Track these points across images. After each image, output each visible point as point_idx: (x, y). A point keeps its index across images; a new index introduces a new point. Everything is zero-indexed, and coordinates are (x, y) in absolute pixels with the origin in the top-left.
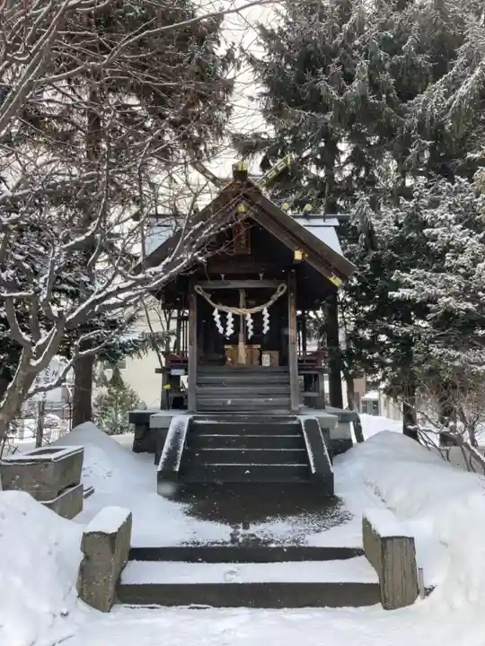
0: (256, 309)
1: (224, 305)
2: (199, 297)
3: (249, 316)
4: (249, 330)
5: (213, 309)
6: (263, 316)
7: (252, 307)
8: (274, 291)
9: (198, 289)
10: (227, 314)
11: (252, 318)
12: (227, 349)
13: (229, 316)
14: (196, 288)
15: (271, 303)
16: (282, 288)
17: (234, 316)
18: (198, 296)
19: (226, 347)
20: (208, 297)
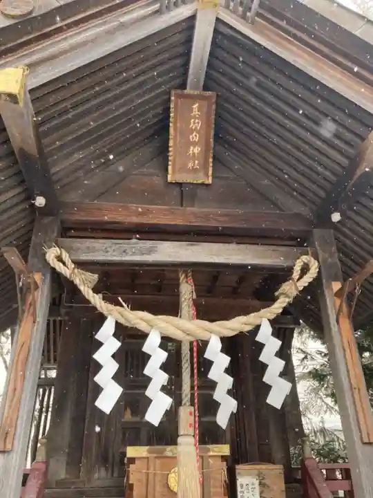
0: (238, 325)
1: (135, 307)
2: (59, 281)
3: (215, 346)
4: (220, 394)
5: (101, 319)
6: (261, 346)
7: (226, 316)
8: (284, 274)
9: (60, 259)
10: (144, 336)
11: (225, 350)
12: (132, 460)
13: (152, 345)
14: (51, 254)
15: (277, 307)
16: (305, 269)
17: (166, 342)
18: (57, 278)
19: (131, 452)
20: (85, 283)
